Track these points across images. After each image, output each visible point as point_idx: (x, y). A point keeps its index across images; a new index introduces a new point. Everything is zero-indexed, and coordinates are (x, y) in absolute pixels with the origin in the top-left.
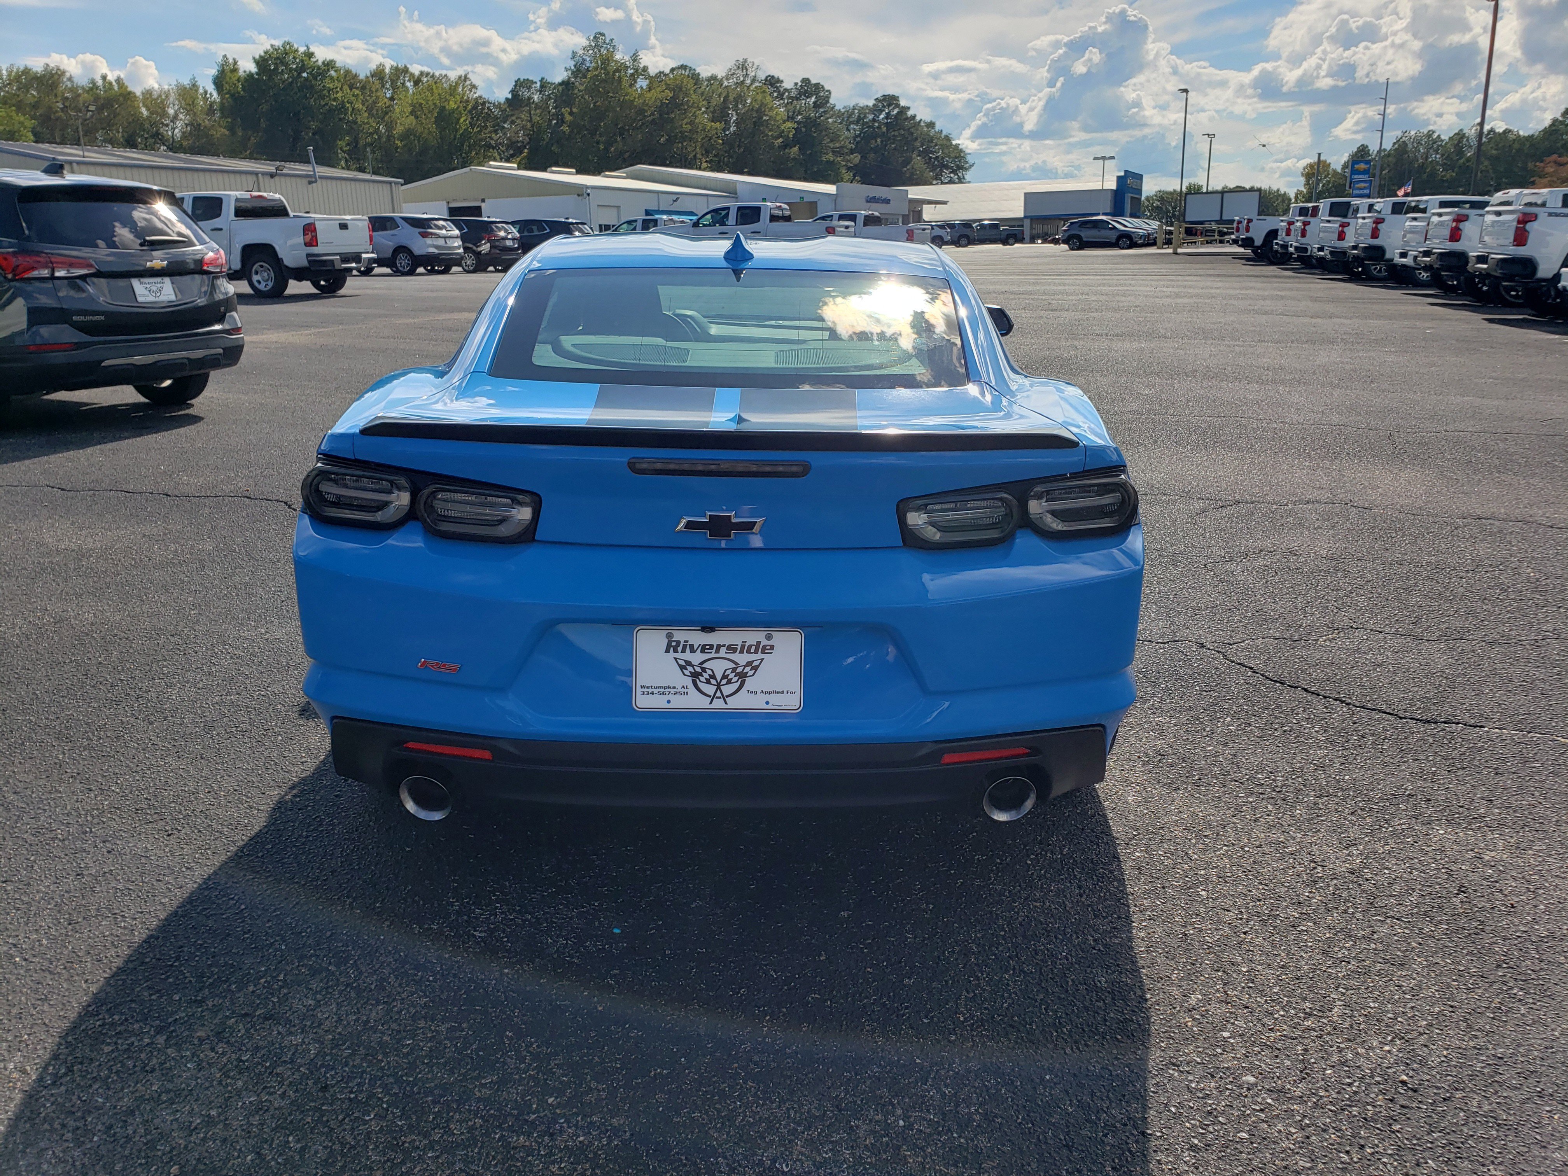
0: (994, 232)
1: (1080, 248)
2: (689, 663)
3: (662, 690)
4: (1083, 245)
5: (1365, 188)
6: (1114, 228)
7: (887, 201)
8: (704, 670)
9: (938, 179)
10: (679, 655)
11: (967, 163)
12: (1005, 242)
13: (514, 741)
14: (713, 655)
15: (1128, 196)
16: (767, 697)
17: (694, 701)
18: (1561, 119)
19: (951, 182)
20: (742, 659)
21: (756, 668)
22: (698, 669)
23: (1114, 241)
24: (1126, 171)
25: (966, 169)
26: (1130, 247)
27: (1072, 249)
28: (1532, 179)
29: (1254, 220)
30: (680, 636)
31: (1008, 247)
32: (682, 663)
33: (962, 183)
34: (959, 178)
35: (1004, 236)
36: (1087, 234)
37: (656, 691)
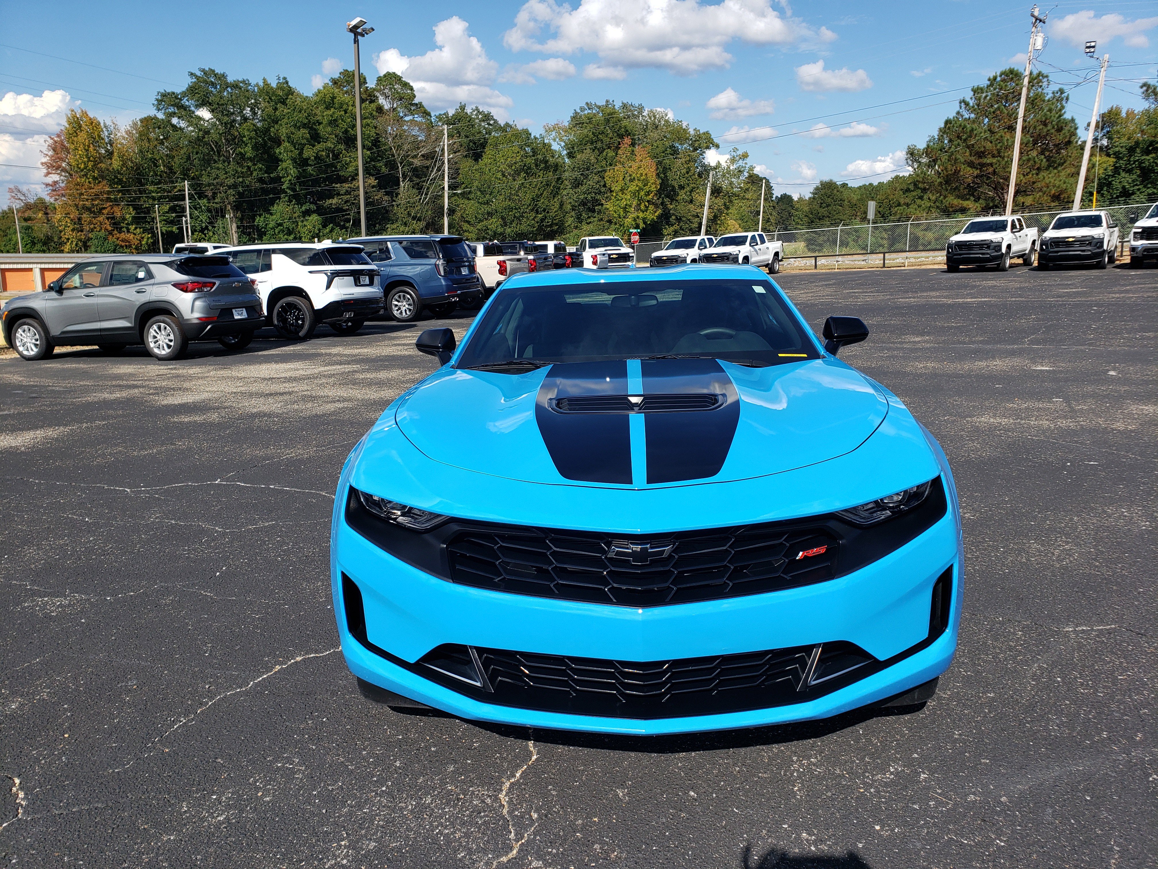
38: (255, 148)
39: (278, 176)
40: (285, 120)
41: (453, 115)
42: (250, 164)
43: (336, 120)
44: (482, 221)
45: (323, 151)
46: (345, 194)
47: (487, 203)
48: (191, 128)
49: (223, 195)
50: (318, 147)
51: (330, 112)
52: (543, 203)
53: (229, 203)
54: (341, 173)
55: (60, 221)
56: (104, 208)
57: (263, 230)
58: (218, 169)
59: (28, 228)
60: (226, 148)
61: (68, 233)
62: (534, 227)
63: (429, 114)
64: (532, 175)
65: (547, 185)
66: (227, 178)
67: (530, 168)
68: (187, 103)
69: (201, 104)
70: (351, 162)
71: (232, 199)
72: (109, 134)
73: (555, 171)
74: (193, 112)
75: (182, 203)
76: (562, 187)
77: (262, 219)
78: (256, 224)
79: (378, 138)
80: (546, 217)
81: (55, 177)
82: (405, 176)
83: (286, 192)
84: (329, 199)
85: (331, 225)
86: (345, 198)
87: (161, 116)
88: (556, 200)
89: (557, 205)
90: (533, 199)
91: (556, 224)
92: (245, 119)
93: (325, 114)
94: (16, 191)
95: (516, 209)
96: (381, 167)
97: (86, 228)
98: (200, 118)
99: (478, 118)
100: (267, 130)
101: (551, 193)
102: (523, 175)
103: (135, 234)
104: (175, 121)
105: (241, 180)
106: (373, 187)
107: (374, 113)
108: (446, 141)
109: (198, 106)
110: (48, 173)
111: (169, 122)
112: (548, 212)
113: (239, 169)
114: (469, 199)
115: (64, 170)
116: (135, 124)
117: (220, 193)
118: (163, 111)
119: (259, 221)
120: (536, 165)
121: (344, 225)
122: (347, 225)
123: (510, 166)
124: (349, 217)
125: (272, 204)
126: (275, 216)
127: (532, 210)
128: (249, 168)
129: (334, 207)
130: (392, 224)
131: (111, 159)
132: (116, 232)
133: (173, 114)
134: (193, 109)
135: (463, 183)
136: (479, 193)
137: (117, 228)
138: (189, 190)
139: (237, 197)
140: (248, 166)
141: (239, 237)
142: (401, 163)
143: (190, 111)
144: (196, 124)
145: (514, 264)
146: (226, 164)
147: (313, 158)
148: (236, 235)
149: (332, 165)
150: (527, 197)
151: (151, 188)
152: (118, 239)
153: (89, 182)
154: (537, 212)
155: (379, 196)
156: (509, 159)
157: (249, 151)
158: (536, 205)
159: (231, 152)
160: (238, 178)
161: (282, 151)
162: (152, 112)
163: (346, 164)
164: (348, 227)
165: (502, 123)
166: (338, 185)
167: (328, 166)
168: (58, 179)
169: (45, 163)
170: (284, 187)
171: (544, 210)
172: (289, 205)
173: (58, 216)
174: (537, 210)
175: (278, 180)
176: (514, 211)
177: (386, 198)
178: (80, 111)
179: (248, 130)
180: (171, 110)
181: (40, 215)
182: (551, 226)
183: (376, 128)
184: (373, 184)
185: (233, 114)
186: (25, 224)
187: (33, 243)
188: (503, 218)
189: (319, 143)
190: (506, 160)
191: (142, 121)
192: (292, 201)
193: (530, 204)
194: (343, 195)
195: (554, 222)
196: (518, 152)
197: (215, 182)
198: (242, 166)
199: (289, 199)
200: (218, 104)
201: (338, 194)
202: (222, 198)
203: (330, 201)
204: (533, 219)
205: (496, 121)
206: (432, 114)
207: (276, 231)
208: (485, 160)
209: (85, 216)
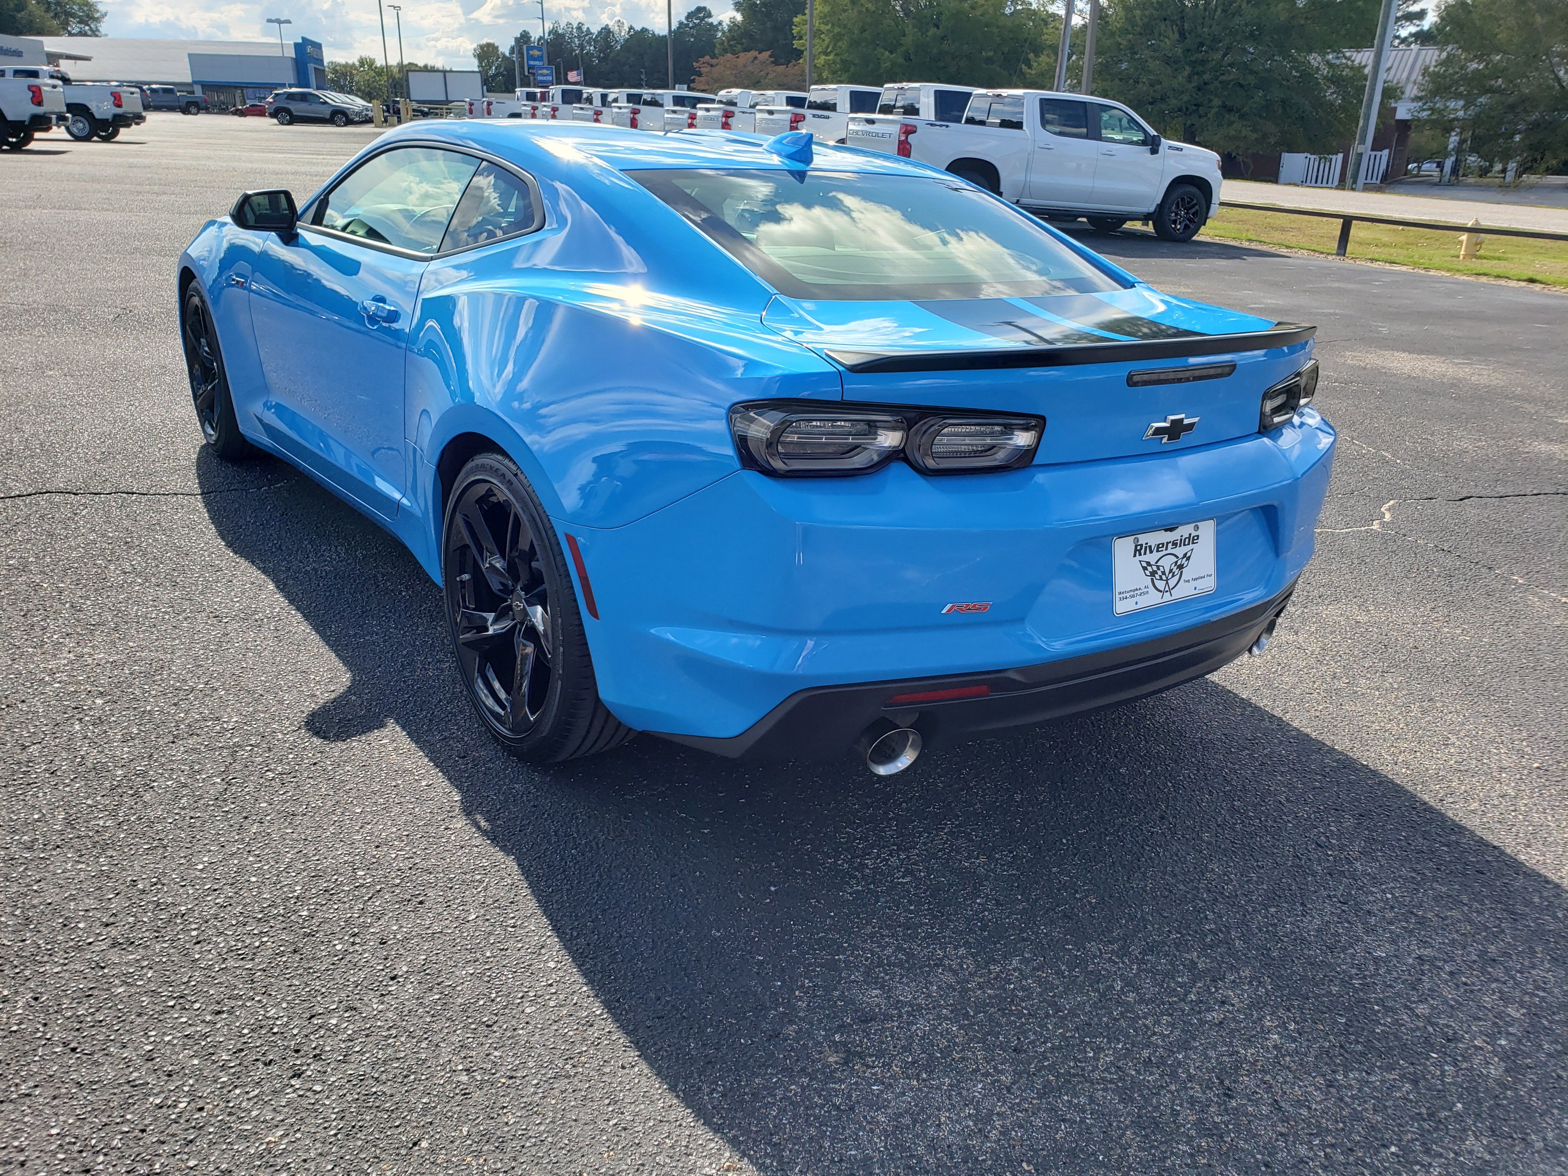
0: (168, 97)
1: (290, 123)
2: (1149, 564)
3: (1132, 593)
4: (294, 120)
5: (547, 75)
6: (325, 103)
7: (18, 54)
8: (1158, 567)
9: (62, 29)
10: (1143, 558)
11: (98, 11)
12: (185, 111)
13: (1020, 670)
14: (1165, 552)
15: (311, 66)
16: (1195, 583)
17: (1153, 599)
18: (685, 22)
19: (82, 34)
20: (1180, 551)
21: (1188, 559)
22: (1155, 568)
23: (328, 117)
24: (303, 38)
25: (97, 20)
26: (346, 125)
27: (282, 124)
28: (692, 78)
29: (494, 103)
30: (1143, 539)
31: (190, 117)
32: (1144, 564)
33: (97, 36)
34: (91, 29)
35: (183, 103)
36: (297, 108)
37: (1128, 595)
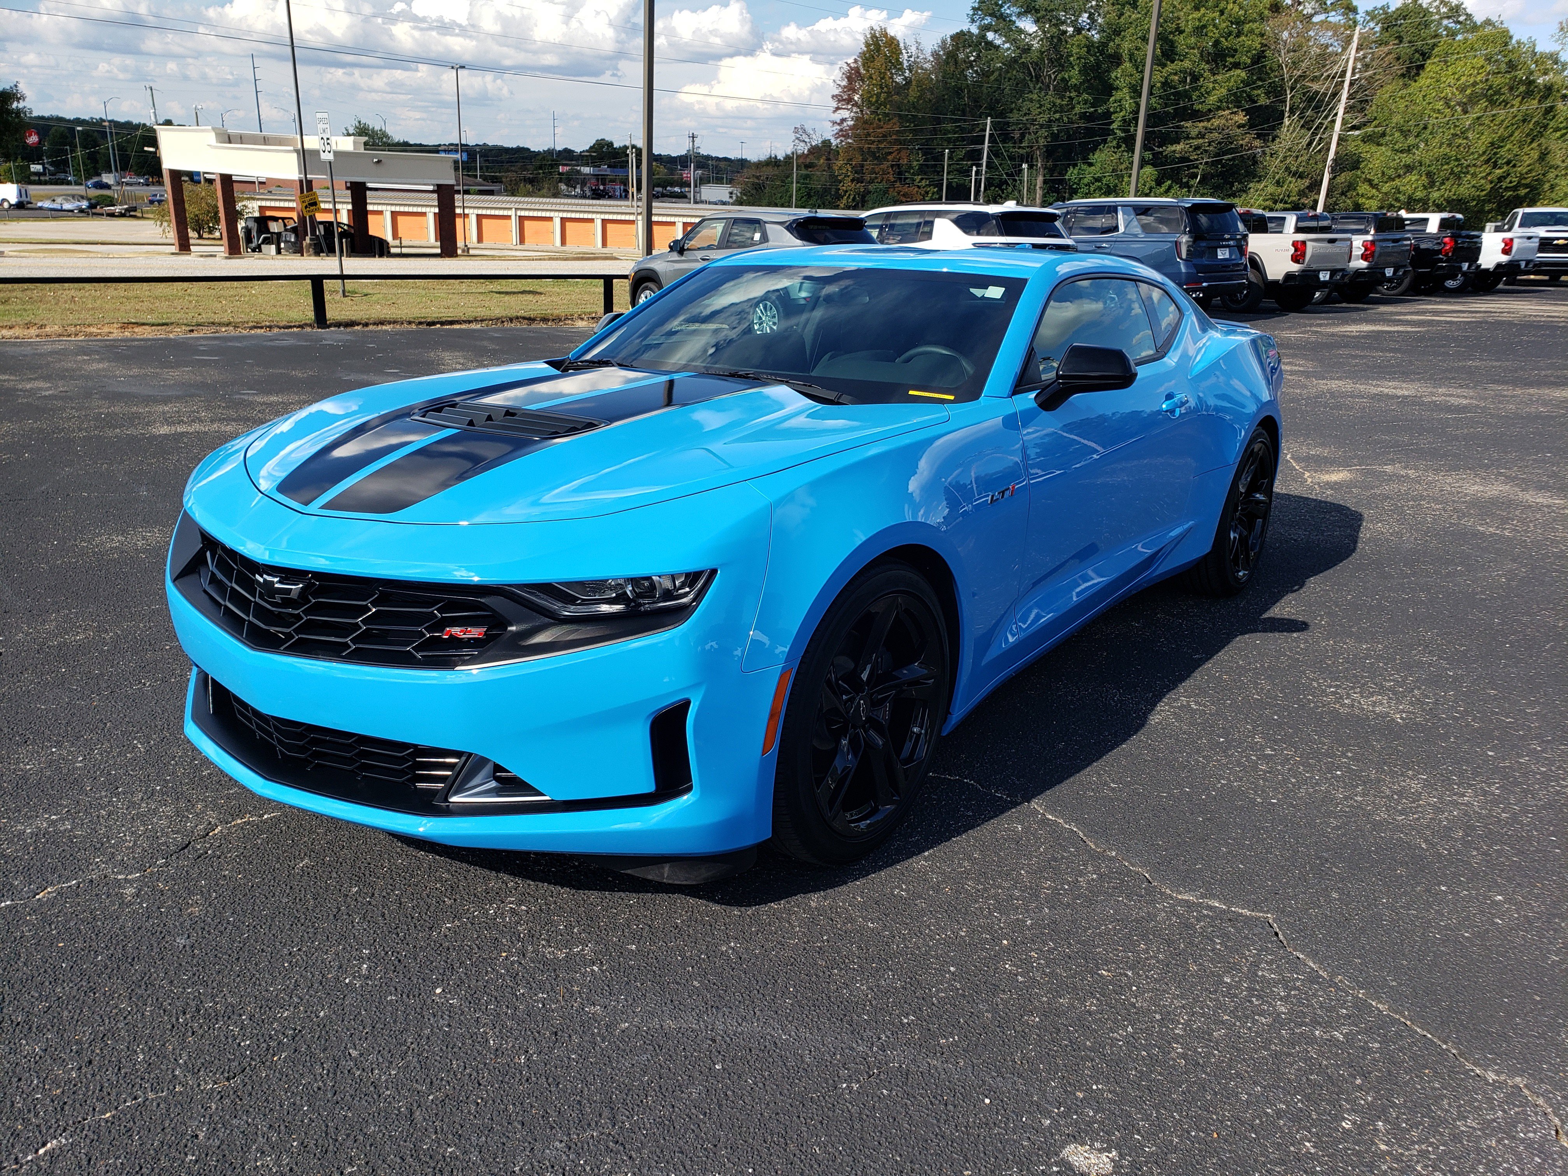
38: (1084, 71)
39: (1108, 111)
40: (1131, 30)
41: (1397, 9)
42: (1073, 94)
43: (1204, 26)
44: (1393, 180)
45: (1175, 74)
46: (1197, 137)
47: (1408, 150)
48: (1007, 45)
49: (1033, 136)
50: (1171, 67)
51: (1197, 15)
52: (1509, 150)
53: (1039, 148)
54: (1197, 107)
55: (840, 168)
56: (891, 153)
57: (1075, 186)
58: (1031, 100)
59: (807, 177)
60: (1048, 71)
61: (847, 185)
62: (1482, 191)
63: (1354, 10)
64: (1500, 104)
65: (1524, 121)
66: (1040, 113)
67: (1498, 92)
68: (1008, 11)
69: (1025, 12)
70: (1214, 88)
71: (1042, 142)
72: (909, 57)
73: (1545, 97)
74: (1015, 22)
75: (979, 147)
76: (1552, 124)
77: (1076, 172)
78: (1067, 177)
79: (1263, 51)
80: (1508, 175)
81: (845, 114)
82: (1292, 111)
83: (1116, 134)
84: (1172, 145)
85: (1169, 182)
86: (1196, 142)
87: (975, 30)
88: (1534, 145)
89: (1535, 155)
90: (1492, 144)
91: (1526, 186)
92: (1078, 30)
93: (1190, 17)
94: (800, 132)
95: (1457, 160)
96: (1258, 95)
97: (867, 177)
98: (1021, 31)
99: (1439, 12)
100: (1103, 45)
101: (1528, 135)
102: (1484, 103)
103: (919, 187)
104: (990, 36)
105: (1057, 116)
106: (1243, 126)
107: (1266, 12)
108: (1353, 52)
109: (1019, 15)
110: (838, 109)
111: (984, 37)
112: (1514, 166)
113: (1058, 101)
114: (1379, 144)
115: (856, 104)
116: (944, 42)
117: (1030, 133)
118: (977, 24)
119: (1072, 174)
120: (1511, 89)
121: (1187, 182)
122: (1192, 182)
123: (1462, 90)
124: (1195, 170)
125: (1094, 150)
126: (1093, 168)
127: (1487, 162)
128: (1071, 99)
129: (1177, 155)
130: (1258, 182)
131: (908, 89)
132: (898, 184)
133: (988, 28)
134: (1014, 18)
135: (1375, 119)
136: (1397, 134)
137: (900, 179)
138: (991, 130)
139: (1049, 140)
140: (1070, 97)
141: (1044, 196)
142: (1292, 89)
143: (1010, 21)
144: (1014, 40)
145: (1320, 248)
146: (1043, 94)
147: (1159, 85)
148: (1041, 193)
149: (1186, 95)
150: (1481, 142)
151: (949, 126)
152: (899, 194)
153: (879, 120)
154: (1495, 166)
155: (1247, 140)
156: (1463, 79)
157: (1074, 76)
158: (1495, 154)
159: (1053, 77)
160: (1054, 113)
161: (1119, 75)
162: (965, 25)
163: (1207, 93)
164: (1192, 186)
165: (1479, 19)
166: (1189, 124)
167: (1179, 95)
168: (847, 116)
169: (836, 96)
170: (1114, 126)
171: (1508, 163)
172: (1115, 153)
173: (840, 163)
174: (1495, 162)
175: (1108, 114)
176: (1453, 164)
177: (1257, 143)
178: (879, 29)
179: (1079, 46)
180: (988, 20)
181: (822, 161)
182: (1515, 188)
183: (1262, 35)
184: (1241, 122)
185: (1063, 23)
186: (804, 172)
187: (809, 196)
188: (1429, 174)
189: (1173, 62)
190: (1458, 80)
191: (953, 38)
192: (1121, 146)
193: (1484, 153)
194: (1193, 138)
195: (1523, 182)
196: (1482, 67)
197: (1024, 119)
198: (1062, 98)
199: (1118, 143)
200: (1046, 10)
201: (1188, 138)
202: (1030, 141)
203: (1173, 148)
204: (1485, 178)
205: (1469, 16)
206: (1361, 10)
207: (1092, 189)
208: (1424, 80)
209: (868, 165)
